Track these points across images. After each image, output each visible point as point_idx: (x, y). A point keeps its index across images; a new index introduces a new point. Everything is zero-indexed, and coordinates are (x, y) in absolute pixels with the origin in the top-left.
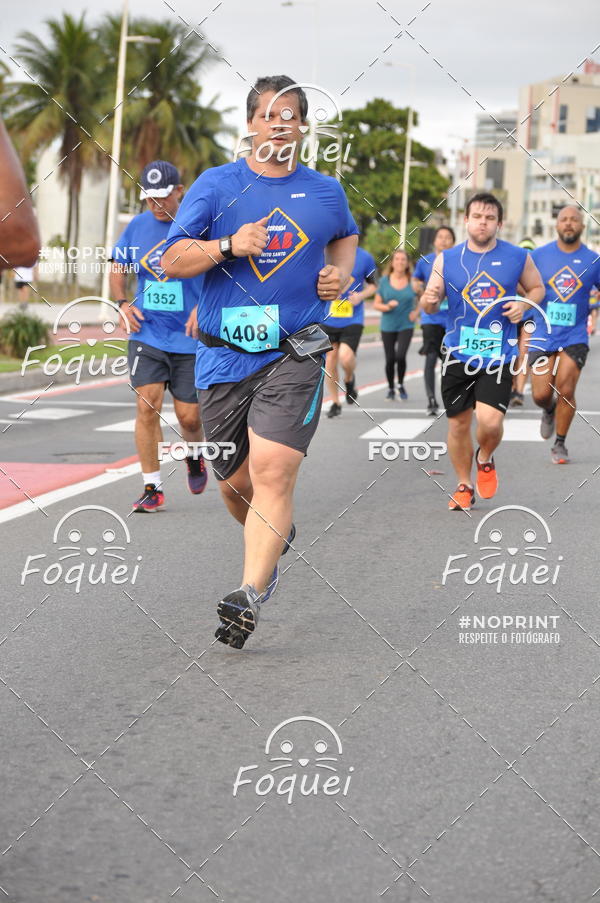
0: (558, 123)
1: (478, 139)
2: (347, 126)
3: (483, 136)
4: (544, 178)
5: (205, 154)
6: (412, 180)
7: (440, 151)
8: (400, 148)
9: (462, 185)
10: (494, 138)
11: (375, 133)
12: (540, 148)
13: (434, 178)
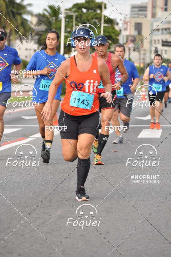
0: (164, 7)
1: (131, 14)
2: (77, 10)
3: (133, 13)
4: (158, 30)
5: (19, 22)
6: (104, 32)
7: (116, 19)
8: (99, 19)
9: (124, 33)
10: (138, 14)
11: (89, 13)
12: (157, 18)
13: (113, 31)
